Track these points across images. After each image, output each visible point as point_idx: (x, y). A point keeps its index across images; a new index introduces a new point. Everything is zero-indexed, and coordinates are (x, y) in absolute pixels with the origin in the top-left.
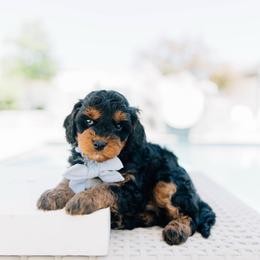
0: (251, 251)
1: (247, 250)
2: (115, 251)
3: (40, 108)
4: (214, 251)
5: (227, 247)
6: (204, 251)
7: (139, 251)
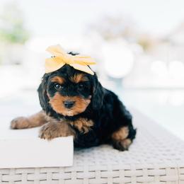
0: (170, 160)
1: (168, 159)
2: (77, 163)
3: (18, 64)
4: (145, 160)
5: (155, 157)
6: (139, 160)
7: (94, 162)
